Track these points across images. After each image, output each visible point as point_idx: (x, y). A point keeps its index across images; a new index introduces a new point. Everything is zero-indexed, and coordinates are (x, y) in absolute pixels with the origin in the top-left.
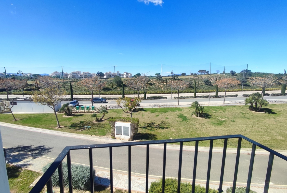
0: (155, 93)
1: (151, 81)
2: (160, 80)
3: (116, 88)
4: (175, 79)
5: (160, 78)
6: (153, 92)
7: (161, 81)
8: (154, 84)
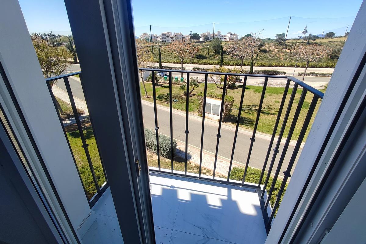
0: (269, 64)
1: (266, 47)
2: (281, 45)
3: (213, 55)
4: (309, 43)
5: (282, 42)
6: (266, 64)
7: (282, 47)
8: (270, 51)
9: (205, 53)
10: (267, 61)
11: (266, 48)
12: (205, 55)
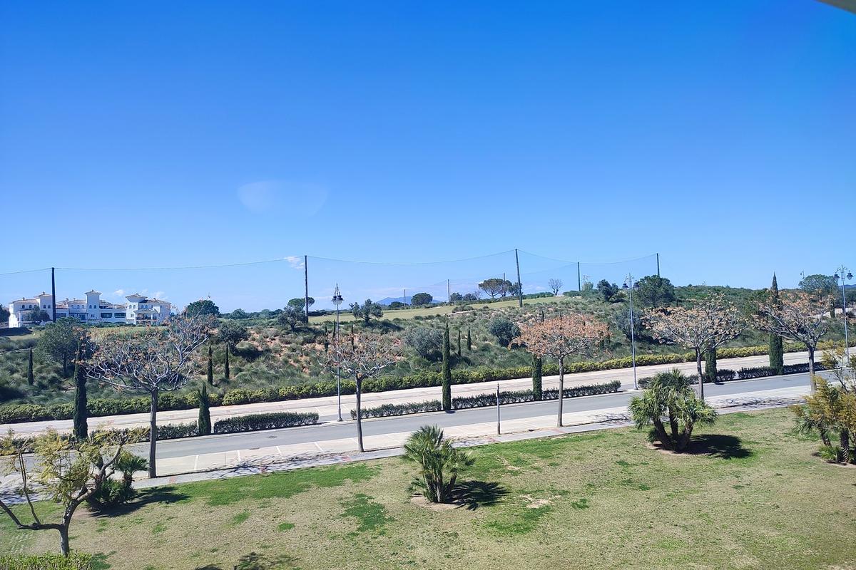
1: (254, 340)
3: (53, 381)
7: (301, 338)
9: (16, 375)
10: (262, 384)
11: (255, 343)
12: (18, 382)
